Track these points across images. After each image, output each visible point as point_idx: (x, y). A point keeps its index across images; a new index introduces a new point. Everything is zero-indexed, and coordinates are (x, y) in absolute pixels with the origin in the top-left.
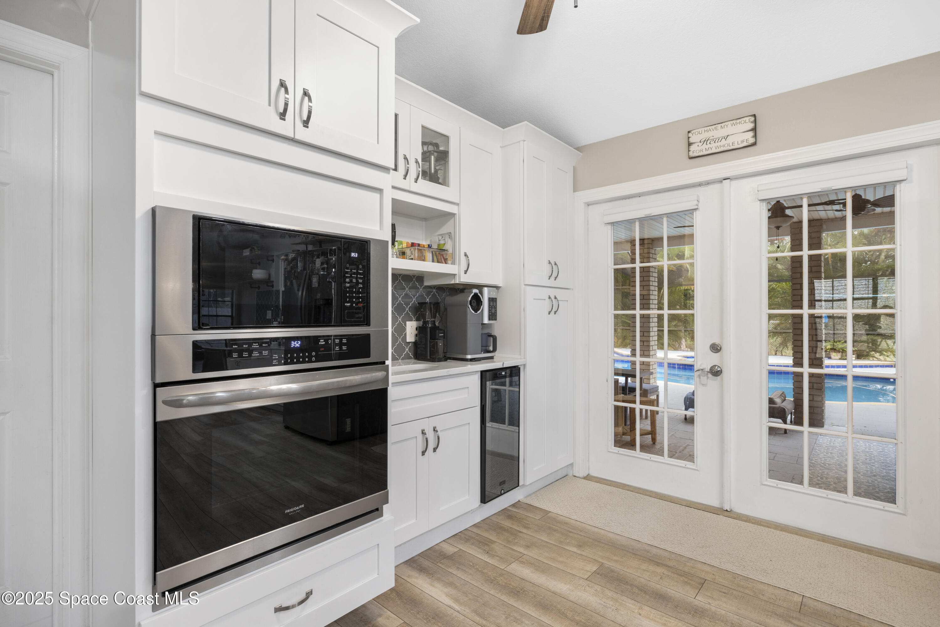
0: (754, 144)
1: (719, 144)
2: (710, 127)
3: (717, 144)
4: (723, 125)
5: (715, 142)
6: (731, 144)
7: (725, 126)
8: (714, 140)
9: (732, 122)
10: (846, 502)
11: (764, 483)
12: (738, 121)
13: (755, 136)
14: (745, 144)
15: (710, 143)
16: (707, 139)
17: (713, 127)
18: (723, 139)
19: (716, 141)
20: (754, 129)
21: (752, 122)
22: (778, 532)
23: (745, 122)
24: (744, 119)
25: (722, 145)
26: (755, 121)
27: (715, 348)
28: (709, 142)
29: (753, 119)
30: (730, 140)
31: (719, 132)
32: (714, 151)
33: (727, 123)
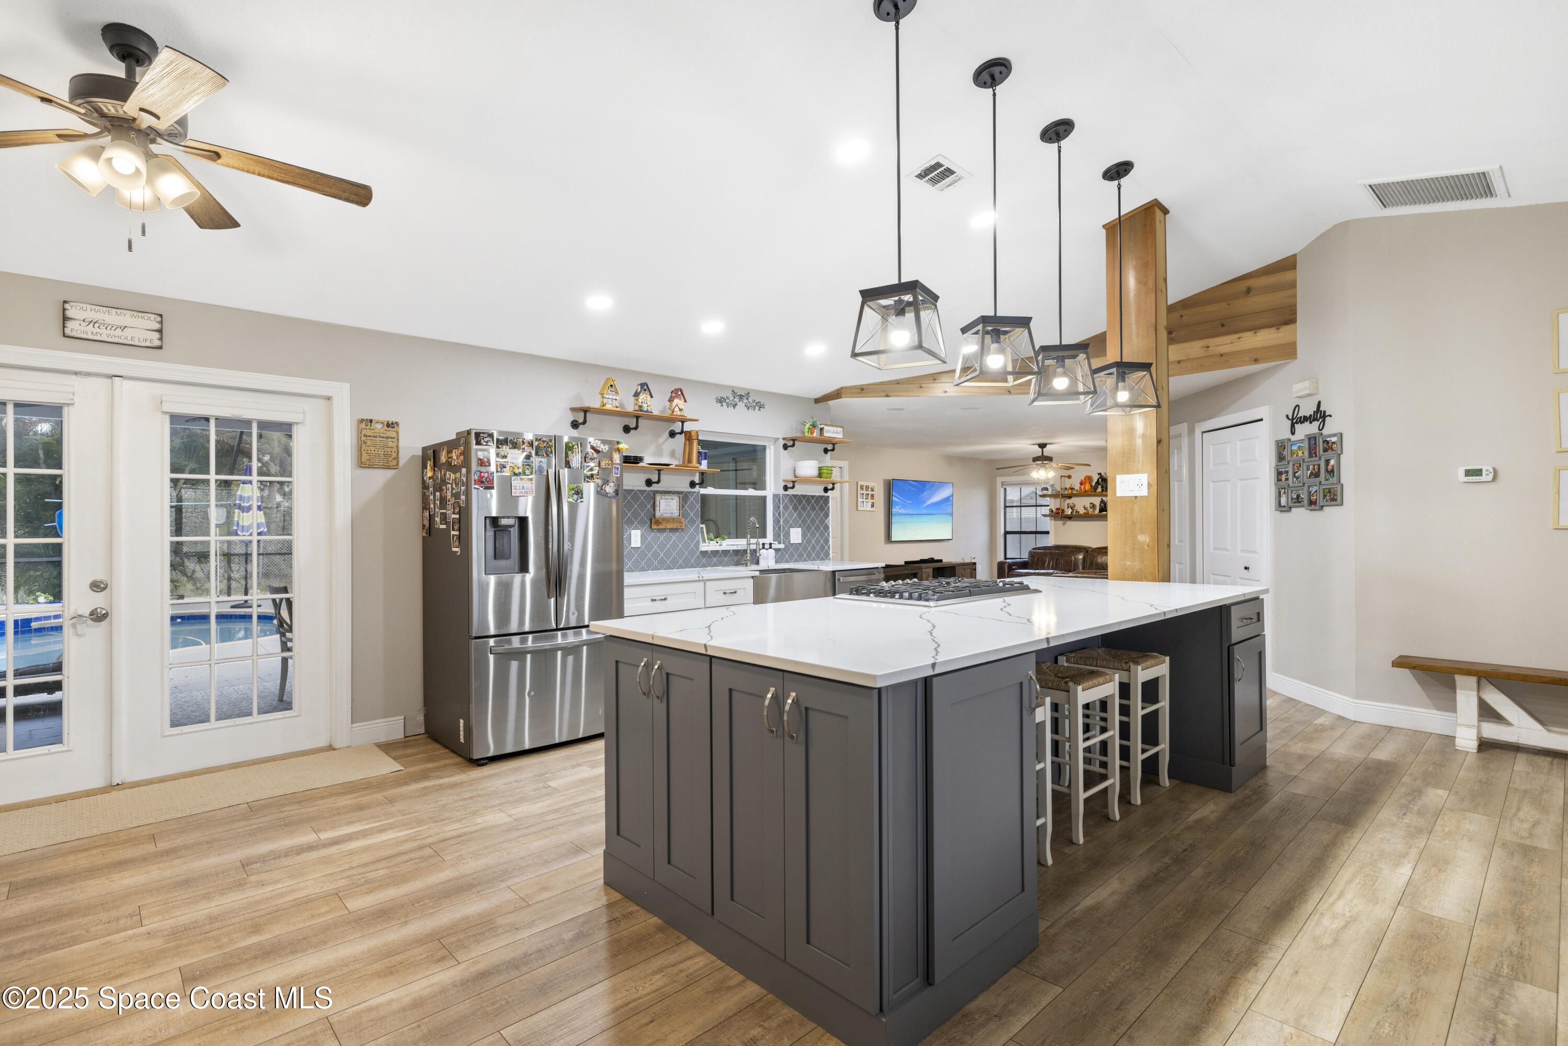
0: (160, 348)
1: (112, 332)
2: (101, 308)
3: (108, 332)
4: (119, 311)
5: (106, 328)
6: (129, 338)
7: (122, 314)
8: (106, 325)
9: (132, 313)
10: (252, 723)
11: (166, 735)
12: (140, 314)
13: (161, 339)
14: (148, 344)
15: (99, 327)
16: (94, 321)
17: (105, 309)
18: (119, 329)
19: (109, 328)
20: (160, 331)
21: (158, 322)
22: (189, 779)
23: (149, 319)
24: (149, 315)
25: (117, 335)
26: (161, 322)
27: (97, 586)
28: (97, 325)
29: (159, 319)
30: (128, 333)
31: (112, 318)
32: (104, 338)
33: (125, 312)
